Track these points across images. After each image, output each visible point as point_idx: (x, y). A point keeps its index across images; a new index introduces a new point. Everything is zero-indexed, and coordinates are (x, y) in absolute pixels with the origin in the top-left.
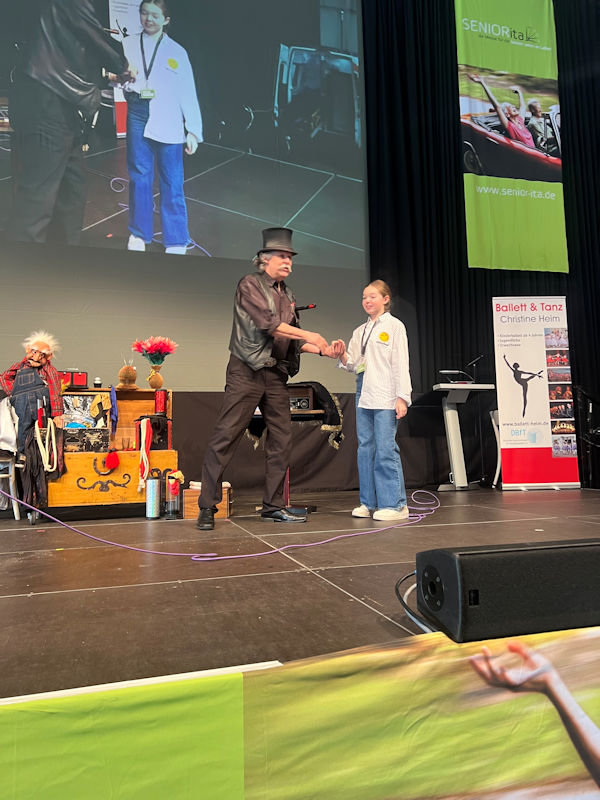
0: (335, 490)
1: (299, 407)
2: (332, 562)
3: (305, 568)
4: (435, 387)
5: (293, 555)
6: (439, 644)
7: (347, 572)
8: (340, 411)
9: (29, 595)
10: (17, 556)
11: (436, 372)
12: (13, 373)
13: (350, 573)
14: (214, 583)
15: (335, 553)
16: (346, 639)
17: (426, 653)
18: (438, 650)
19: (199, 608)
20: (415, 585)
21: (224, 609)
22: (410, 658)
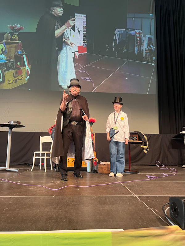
0: (146, 165)
1: (134, 140)
2: (143, 193)
3: (134, 195)
4: (181, 132)
5: (130, 189)
6: (177, 230)
7: (147, 197)
8: (147, 141)
9: (54, 196)
10: (51, 182)
11: (181, 127)
12: (52, 128)
13: (149, 198)
14: (106, 197)
15: (144, 190)
16: (145, 223)
17: (172, 232)
18: (176, 232)
19: (100, 206)
20: (169, 207)
21: (107, 208)
22: (166, 233)
